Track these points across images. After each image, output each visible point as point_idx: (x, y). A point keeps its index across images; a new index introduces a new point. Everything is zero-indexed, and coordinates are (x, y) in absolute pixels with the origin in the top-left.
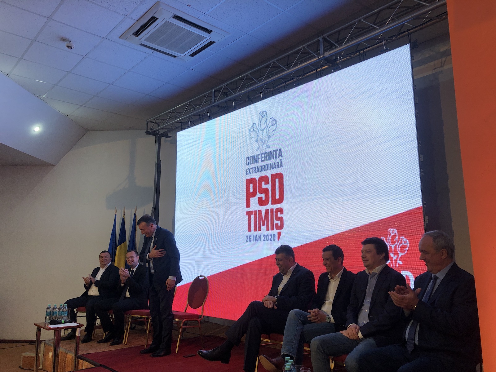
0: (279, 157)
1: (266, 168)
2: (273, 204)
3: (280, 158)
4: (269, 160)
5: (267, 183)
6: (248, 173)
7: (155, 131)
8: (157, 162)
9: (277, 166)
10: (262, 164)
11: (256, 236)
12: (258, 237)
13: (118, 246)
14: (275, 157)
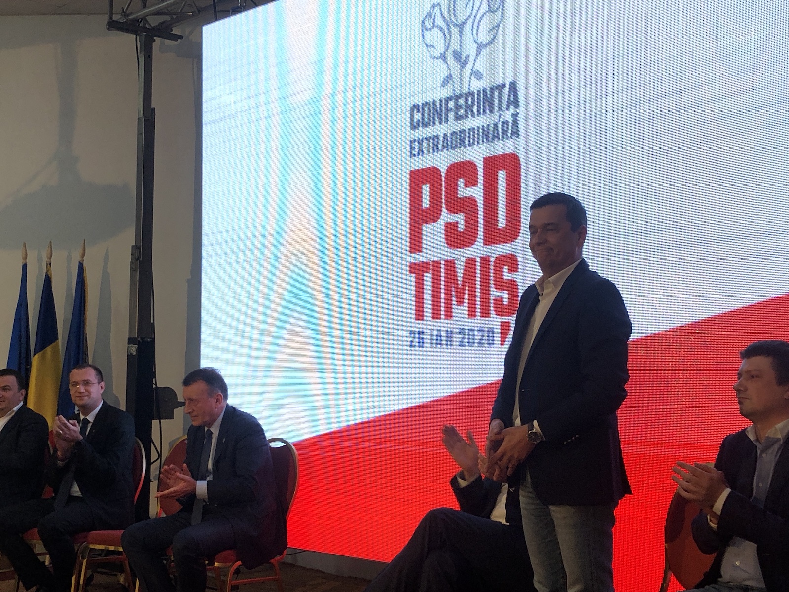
0: (508, 108)
1: (469, 138)
2: (487, 242)
3: (513, 110)
4: (479, 114)
5: (471, 182)
6: (415, 152)
7: (136, 21)
8: (142, 112)
9: (502, 135)
10: (458, 126)
11: (439, 332)
12: (444, 335)
13: (34, 355)
14: (496, 109)
